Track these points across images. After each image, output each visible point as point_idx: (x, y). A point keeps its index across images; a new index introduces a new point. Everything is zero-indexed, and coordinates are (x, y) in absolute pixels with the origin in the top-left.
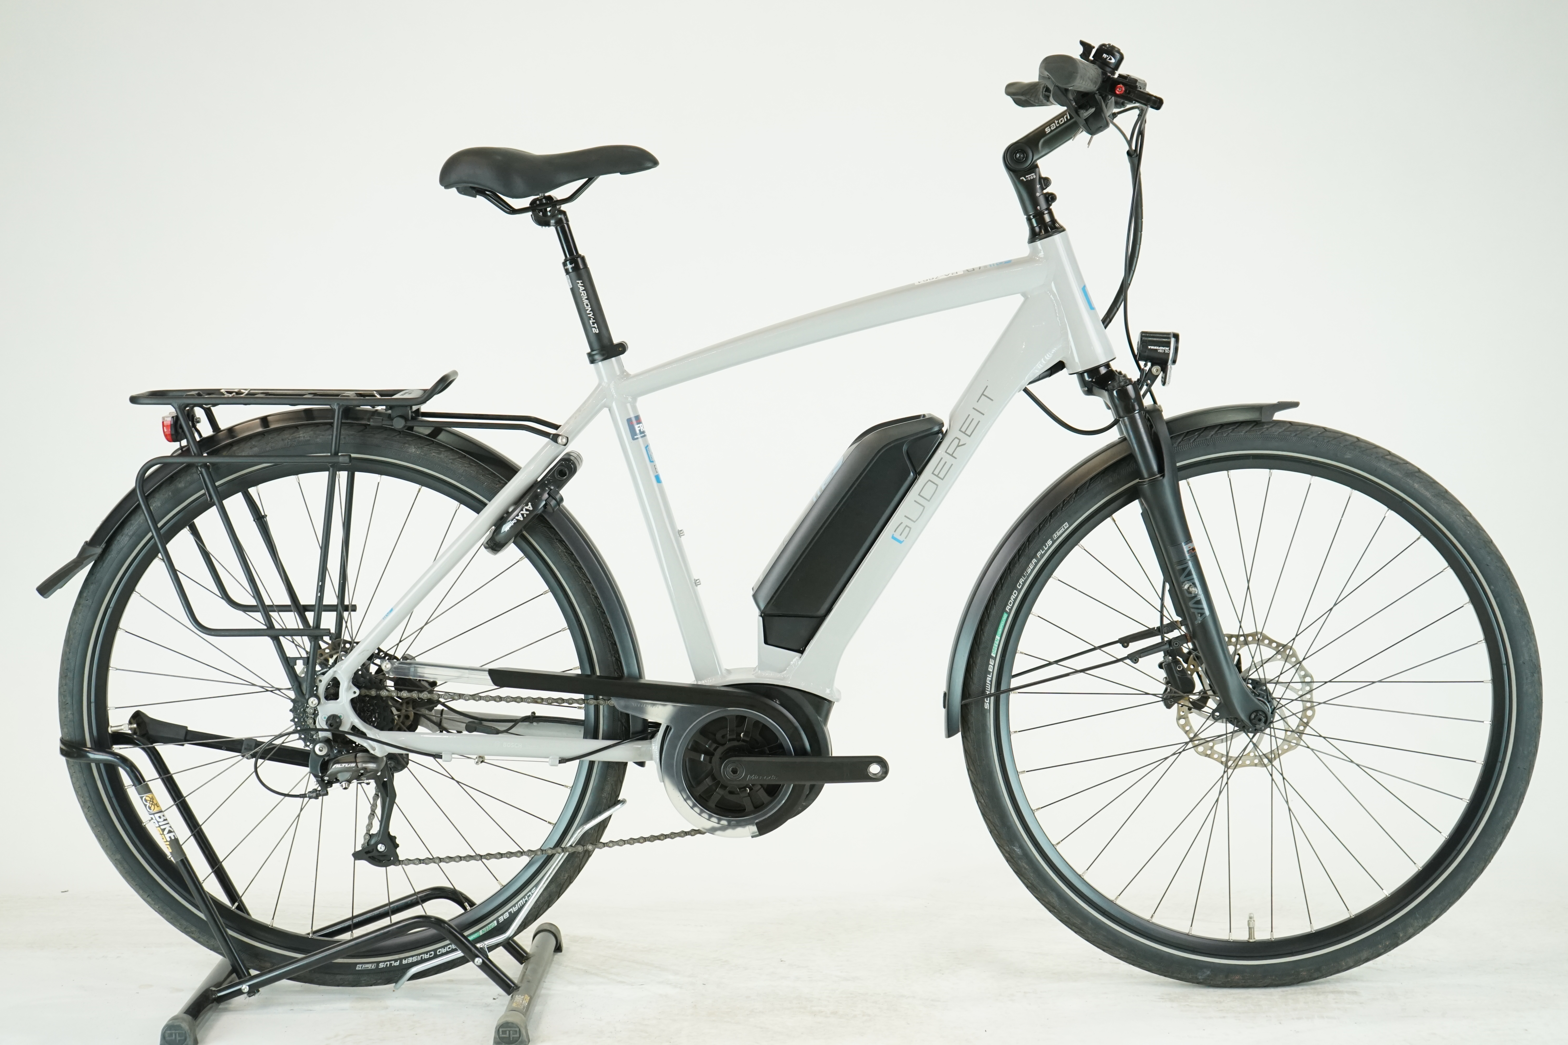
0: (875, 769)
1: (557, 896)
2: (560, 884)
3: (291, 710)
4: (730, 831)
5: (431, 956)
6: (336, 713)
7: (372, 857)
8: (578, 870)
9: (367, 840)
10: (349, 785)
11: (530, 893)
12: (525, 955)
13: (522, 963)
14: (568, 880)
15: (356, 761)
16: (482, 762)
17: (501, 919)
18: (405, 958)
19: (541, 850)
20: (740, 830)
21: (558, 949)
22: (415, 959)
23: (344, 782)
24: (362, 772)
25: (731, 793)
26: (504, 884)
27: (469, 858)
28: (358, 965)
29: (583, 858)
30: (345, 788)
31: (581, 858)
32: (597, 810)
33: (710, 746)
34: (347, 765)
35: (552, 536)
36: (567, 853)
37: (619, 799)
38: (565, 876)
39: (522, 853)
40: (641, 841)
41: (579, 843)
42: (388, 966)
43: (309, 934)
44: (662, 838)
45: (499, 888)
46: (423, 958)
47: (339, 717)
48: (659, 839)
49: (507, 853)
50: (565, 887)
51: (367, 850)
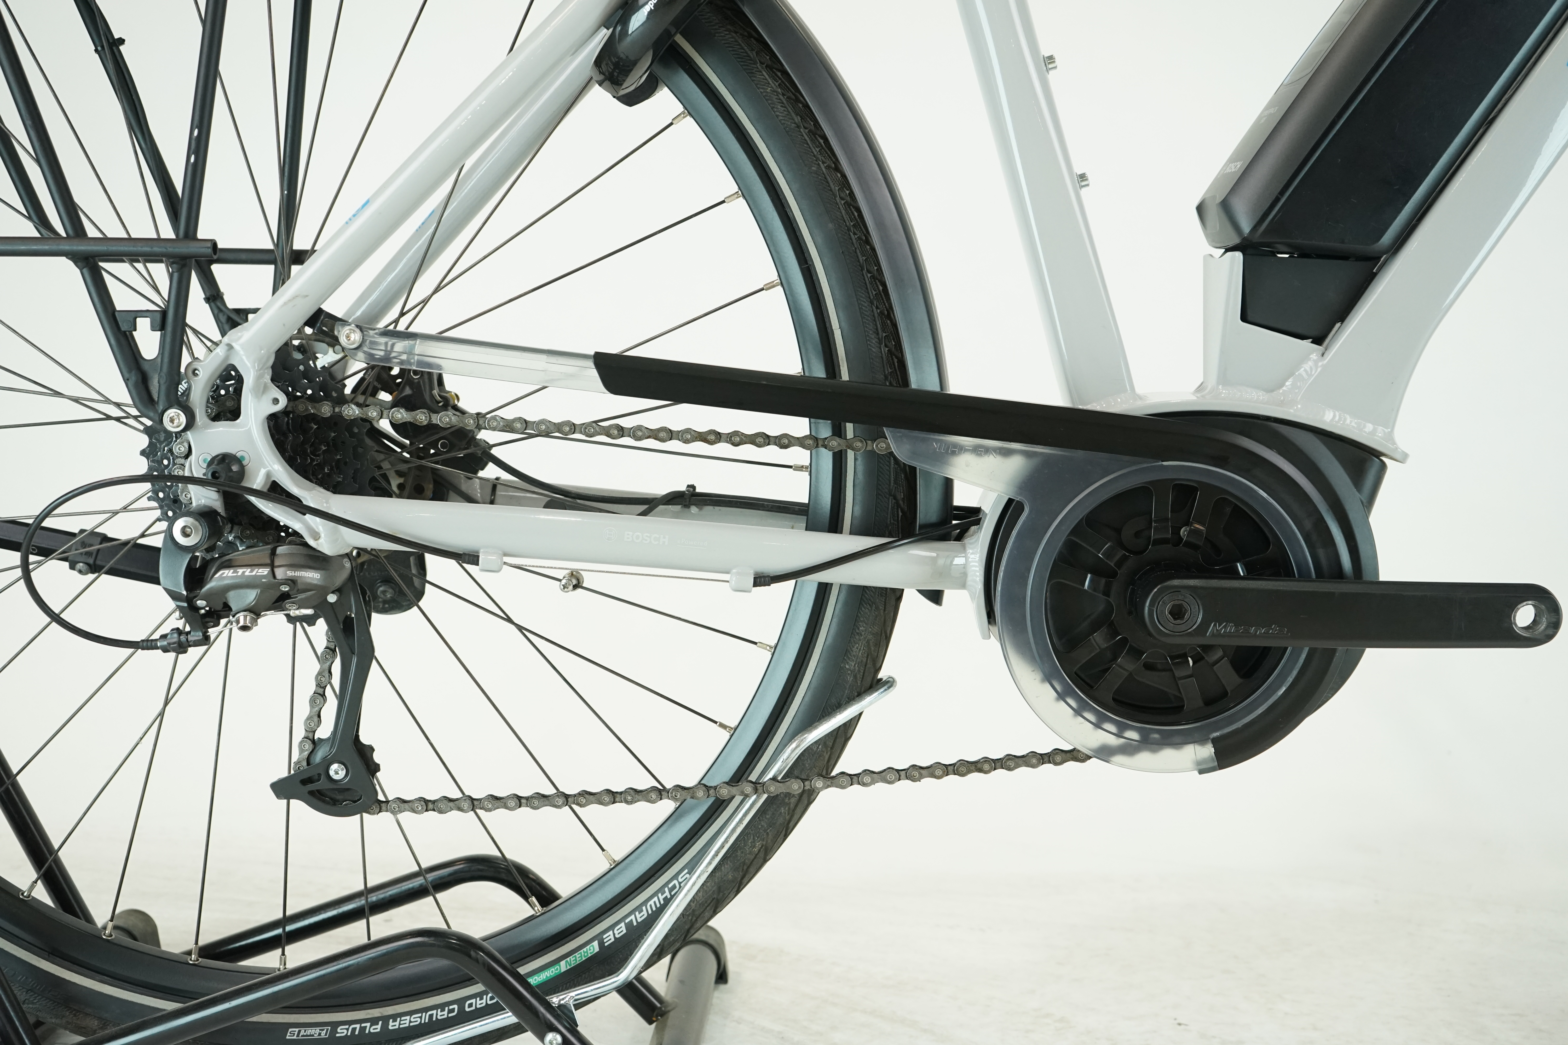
0: (1524, 615)
1: (735, 889)
2: (744, 863)
3: (143, 453)
4: (1145, 757)
5: (450, 1015)
6: (232, 451)
7: (318, 791)
8: (784, 832)
9: (306, 753)
10: (254, 622)
11: (675, 882)
12: (659, 1005)
13: (650, 1022)
14: (762, 855)
15: (273, 562)
16: (575, 587)
17: (609, 938)
18: (394, 1017)
19: (705, 786)
20: (1168, 755)
21: (722, 977)
22: (416, 1020)
23: (242, 614)
24: (285, 588)
25: (1149, 667)
26: (618, 857)
27: (539, 800)
28: (290, 1030)
29: (796, 806)
30: (245, 628)
31: (792, 806)
32: (833, 701)
33: (1108, 554)
34: (248, 572)
35: (753, 55)
36: (765, 796)
37: (879, 676)
38: (754, 847)
39: (660, 792)
40: (938, 772)
41: (790, 774)
42: (357, 1033)
43: (189, 953)
44: (986, 767)
45: (605, 866)
46: (434, 1019)
47: (238, 460)
48: (980, 770)
49: (625, 791)
50: (752, 870)
51: (305, 776)
